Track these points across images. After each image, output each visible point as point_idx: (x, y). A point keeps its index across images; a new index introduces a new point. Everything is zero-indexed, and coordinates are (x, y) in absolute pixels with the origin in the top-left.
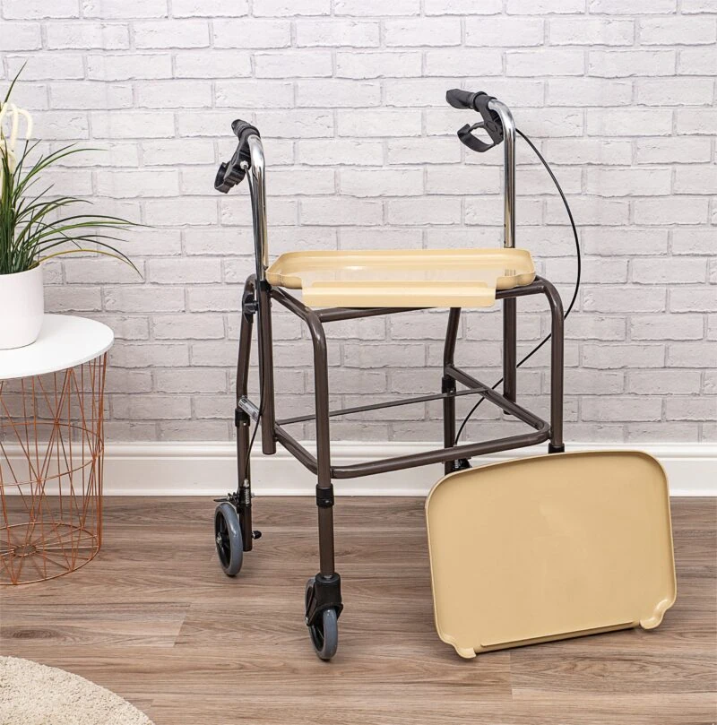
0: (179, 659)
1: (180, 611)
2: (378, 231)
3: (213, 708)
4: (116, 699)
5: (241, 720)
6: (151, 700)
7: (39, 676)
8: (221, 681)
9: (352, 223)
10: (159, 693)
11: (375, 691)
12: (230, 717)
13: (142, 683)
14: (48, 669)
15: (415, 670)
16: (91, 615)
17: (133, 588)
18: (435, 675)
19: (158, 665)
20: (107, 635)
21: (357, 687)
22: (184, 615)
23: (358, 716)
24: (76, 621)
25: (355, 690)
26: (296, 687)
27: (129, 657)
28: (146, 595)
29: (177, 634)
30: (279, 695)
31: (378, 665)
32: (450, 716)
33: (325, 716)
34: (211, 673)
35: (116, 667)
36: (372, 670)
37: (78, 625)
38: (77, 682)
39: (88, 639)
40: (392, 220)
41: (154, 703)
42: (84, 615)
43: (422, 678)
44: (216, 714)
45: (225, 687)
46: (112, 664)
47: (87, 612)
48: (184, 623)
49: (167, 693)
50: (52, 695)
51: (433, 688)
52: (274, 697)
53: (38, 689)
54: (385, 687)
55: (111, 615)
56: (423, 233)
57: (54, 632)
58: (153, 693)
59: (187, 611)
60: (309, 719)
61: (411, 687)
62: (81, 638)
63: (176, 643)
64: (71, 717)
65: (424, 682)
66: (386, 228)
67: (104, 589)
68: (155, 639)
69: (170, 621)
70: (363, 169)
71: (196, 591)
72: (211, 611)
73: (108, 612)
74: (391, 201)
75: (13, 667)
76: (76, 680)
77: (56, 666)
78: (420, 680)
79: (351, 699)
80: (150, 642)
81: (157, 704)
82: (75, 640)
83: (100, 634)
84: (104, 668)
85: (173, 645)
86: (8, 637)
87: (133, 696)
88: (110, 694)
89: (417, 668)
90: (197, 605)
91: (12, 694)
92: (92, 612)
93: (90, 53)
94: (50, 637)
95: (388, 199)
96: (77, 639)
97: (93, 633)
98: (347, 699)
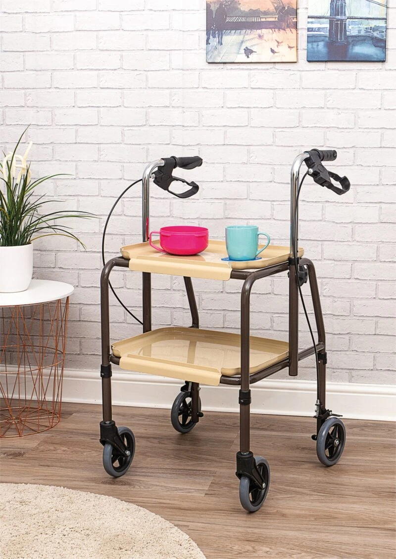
0: (207, 504)
1: (210, 476)
2: (348, 245)
3: (228, 533)
4: (168, 524)
5: (247, 542)
6: (188, 526)
7: (120, 507)
8: (234, 518)
9: (331, 239)
10: (193, 522)
11: (337, 531)
12: (240, 540)
13: (183, 516)
14: (126, 504)
15: (364, 520)
16: (152, 474)
17: (179, 461)
18: (379, 524)
19: (194, 506)
20: (162, 486)
21: (326, 527)
22: (212, 478)
23: (326, 545)
24: (141, 477)
25: (325, 529)
26: (285, 525)
27: (175, 500)
28: (188, 465)
29: (207, 489)
30: (272, 529)
31: (341, 516)
32: (390, 549)
33: (304, 544)
34: (228, 513)
35: (167, 505)
36: (336, 518)
37: (144, 479)
38: (145, 513)
39: (149, 488)
40: (358, 239)
41: (189, 528)
42: (147, 474)
43: (370, 525)
44: (230, 537)
45: (237, 522)
46: (163, 503)
47: (149, 472)
48: (212, 483)
49: (198, 522)
50: (127, 519)
51: (378, 532)
52: (270, 530)
53: (118, 514)
54: (345, 529)
55: (164, 475)
56: (377, 247)
57: (128, 482)
58: (190, 522)
59: (214, 476)
60: (293, 544)
61: (363, 530)
62: (144, 487)
63: (206, 494)
64: (138, 532)
65: (373, 528)
66: (353, 243)
67: (161, 460)
68: (192, 491)
69: (202, 481)
70: (340, 205)
71: (221, 465)
72: (229, 477)
73: (163, 473)
74: (357, 226)
75: (105, 501)
76: (144, 512)
77: (132, 502)
78: (368, 526)
79: (323, 534)
80: (189, 492)
81: (192, 528)
82: (140, 488)
83: (157, 485)
84: (158, 505)
85: (203, 495)
86: (99, 483)
87: (177, 523)
88: (165, 522)
89: (367, 518)
90: (221, 473)
91: (102, 516)
92: (152, 473)
93: (174, 128)
94: (125, 485)
95: (356, 225)
96: (142, 487)
97: (153, 485)
98: (320, 534)
